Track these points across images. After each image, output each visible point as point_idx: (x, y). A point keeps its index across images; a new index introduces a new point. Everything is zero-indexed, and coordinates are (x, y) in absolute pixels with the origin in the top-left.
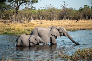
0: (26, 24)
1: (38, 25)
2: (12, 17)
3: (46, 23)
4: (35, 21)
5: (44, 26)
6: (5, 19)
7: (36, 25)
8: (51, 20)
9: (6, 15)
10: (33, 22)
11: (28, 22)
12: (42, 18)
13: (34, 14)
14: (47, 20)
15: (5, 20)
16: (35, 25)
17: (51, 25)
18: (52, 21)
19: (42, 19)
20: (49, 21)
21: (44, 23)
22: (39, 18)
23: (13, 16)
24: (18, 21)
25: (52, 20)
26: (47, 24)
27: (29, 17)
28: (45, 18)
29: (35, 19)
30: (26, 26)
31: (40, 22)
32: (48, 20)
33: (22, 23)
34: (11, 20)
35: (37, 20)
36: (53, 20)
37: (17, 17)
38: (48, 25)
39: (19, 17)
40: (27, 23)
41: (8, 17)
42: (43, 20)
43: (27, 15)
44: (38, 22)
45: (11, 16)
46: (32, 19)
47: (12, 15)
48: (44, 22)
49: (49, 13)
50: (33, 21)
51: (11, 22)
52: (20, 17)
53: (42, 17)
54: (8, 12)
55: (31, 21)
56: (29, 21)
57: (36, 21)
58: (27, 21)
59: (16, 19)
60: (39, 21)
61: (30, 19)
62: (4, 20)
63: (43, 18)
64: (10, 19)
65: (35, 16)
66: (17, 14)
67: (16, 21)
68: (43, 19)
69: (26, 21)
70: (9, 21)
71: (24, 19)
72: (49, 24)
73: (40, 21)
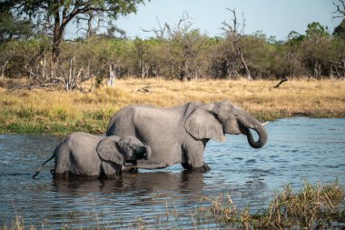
0: (90, 95)
1: (134, 96)
2: (38, 67)
3: (164, 90)
4: (122, 81)
5: (158, 103)
6: (8, 73)
7: (128, 97)
8: (181, 79)
9: (15, 59)
10: (114, 86)
11: (97, 87)
12: (150, 71)
13: (118, 54)
14: (168, 77)
15: (10, 77)
16: (124, 98)
17: (183, 97)
18: (186, 83)
19: (151, 75)
20: (177, 84)
21: (158, 89)
22: (138, 73)
23: (42, 62)
24: (58, 81)
25: (185, 79)
26: (169, 92)
27: (102, 67)
28: (161, 72)
29: (122, 74)
30: (90, 101)
31: (144, 86)
32: (172, 78)
33: (73, 88)
34: (35, 78)
35: (131, 80)
36: (189, 79)
37: (55, 66)
38: (172, 98)
39: (64, 66)
40: (94, 88)
41: (21, 66)
42: (152, 80)
43: (95, 60)
44: (136, 88)
45: (32, 63)
46: (112, 73)
47: (39, 57)
48: (158, 86)
50: (114, 83)
51: (32, 84)
52: (68, 69)
53: (151, 68)
54: (23, 48)
55: (109, 84)
56: (99, 82)
57: (127, 81)
58: (94, 82)
59: (50, 76)
60: (139, 81)
61: (102, 75)
62: (8, 79)
63: (155, 72)
64: (29, 74)
65: (123, 62)
66: (57, 55)
67: (51, 81)
68: (154, 76)
69: (89, 81)
70: (24, 80)
71: (82, 74)
72: (175, 94)
73: (141, 84)
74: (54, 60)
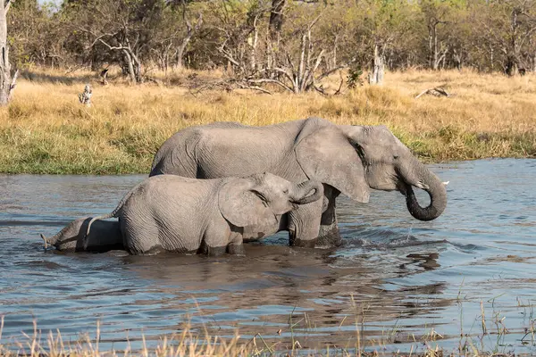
0: (338, 101)
1: (420, 103)
2: (243, 50)
3: (472, 92)
4: (397, 74)
5: (464, 115)
6: (191, 59)
7: (408, 105)
8: (508, 72)
9: (202, 34)
10: (382, 84)
11: (351, 85)
12: (450, 54)
13: (390, 24)
14: (483, 67)
15: (193, 66)
16: (400, 107)
17: (510, 104)
18: (517, 78)
19: (451, 63)
20: (499, 80)
21: (463, 91)
22: (426, 60)
23: (250, 40)
24: (280, 74)
25: (515, 71)
26: (485, 96)
27: (361, 50)
28: (470, 57)
29: (396, 61)
30: (338, 113)
31: (437, 84)
32: (490, 71)
33: (308, 88)
34: (237, 70)
35: (414, 73)
36: (522, 71)
37: (274, 47)
38: (490, 107)
39: (290, 47)
40: (344, 89)
41: (213, 47)
42: (454, 74)
43: (347, 36)
44: (424, 88)
45: (233, 42)
46: (378, 61)
47: (245, 32)
48: (463, 85)
49: (500, 25)
50: (382, 79)
51: (232, 81)
52: (298, 52)
53: (451, 50)
54: (217, 14)
55: (373, 80)
56: (355, 77)
57: (406, 75)
58: (346, 76)
59: (265, 66)
60: (429, 74)
61: (362, 63)
62: (190, 71)
63: (458, 58)
64: (226, 61)
65: (399, 39)
66: (279, 28)
67: (267, 75)
68: (456, 65)
69: (337, 75)
70: (218, 73)
71: (323, 62)
72: (495, 99)
73: (431, 80)
74: (273, 36)
